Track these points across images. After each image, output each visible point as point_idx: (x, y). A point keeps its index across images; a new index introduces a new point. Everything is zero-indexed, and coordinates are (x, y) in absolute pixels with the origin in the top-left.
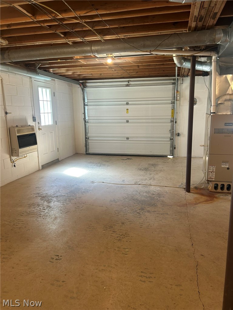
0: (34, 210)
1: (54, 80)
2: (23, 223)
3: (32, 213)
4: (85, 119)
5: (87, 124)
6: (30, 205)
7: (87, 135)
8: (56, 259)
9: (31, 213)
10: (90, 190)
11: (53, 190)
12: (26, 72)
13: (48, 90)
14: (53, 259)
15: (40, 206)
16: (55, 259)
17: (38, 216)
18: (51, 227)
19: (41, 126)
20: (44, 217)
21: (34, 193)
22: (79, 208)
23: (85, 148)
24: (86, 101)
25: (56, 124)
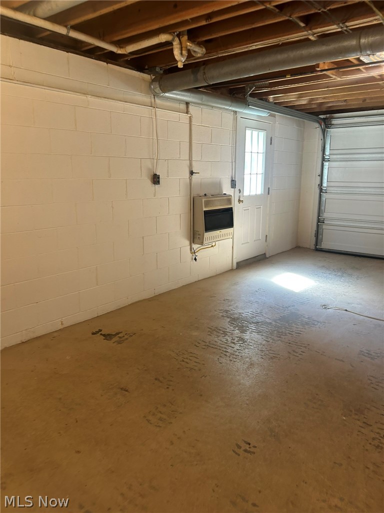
0: (217, 341)
1: (274, 116)
2: (197, 360)
3: (214, 346)
4: (322, 186)
5: (324, 195)
6: (211, 329)
7: (321, 215)
8: (246, 451)
9: (212, 346)
10: (318, 322)
11: (251, 310)
12: (229, 103)
13: (262, 135)
14: (239, 447)
15: (227, 334)
16: (243, 448)
17: (222, 353)
18: (242, 381)
19: (243, 196)
20: (231, 358)
21: (221, 308)
22: (295, 354)
23: (314, 239)
24: (327, 152)
25: (269, 194)
